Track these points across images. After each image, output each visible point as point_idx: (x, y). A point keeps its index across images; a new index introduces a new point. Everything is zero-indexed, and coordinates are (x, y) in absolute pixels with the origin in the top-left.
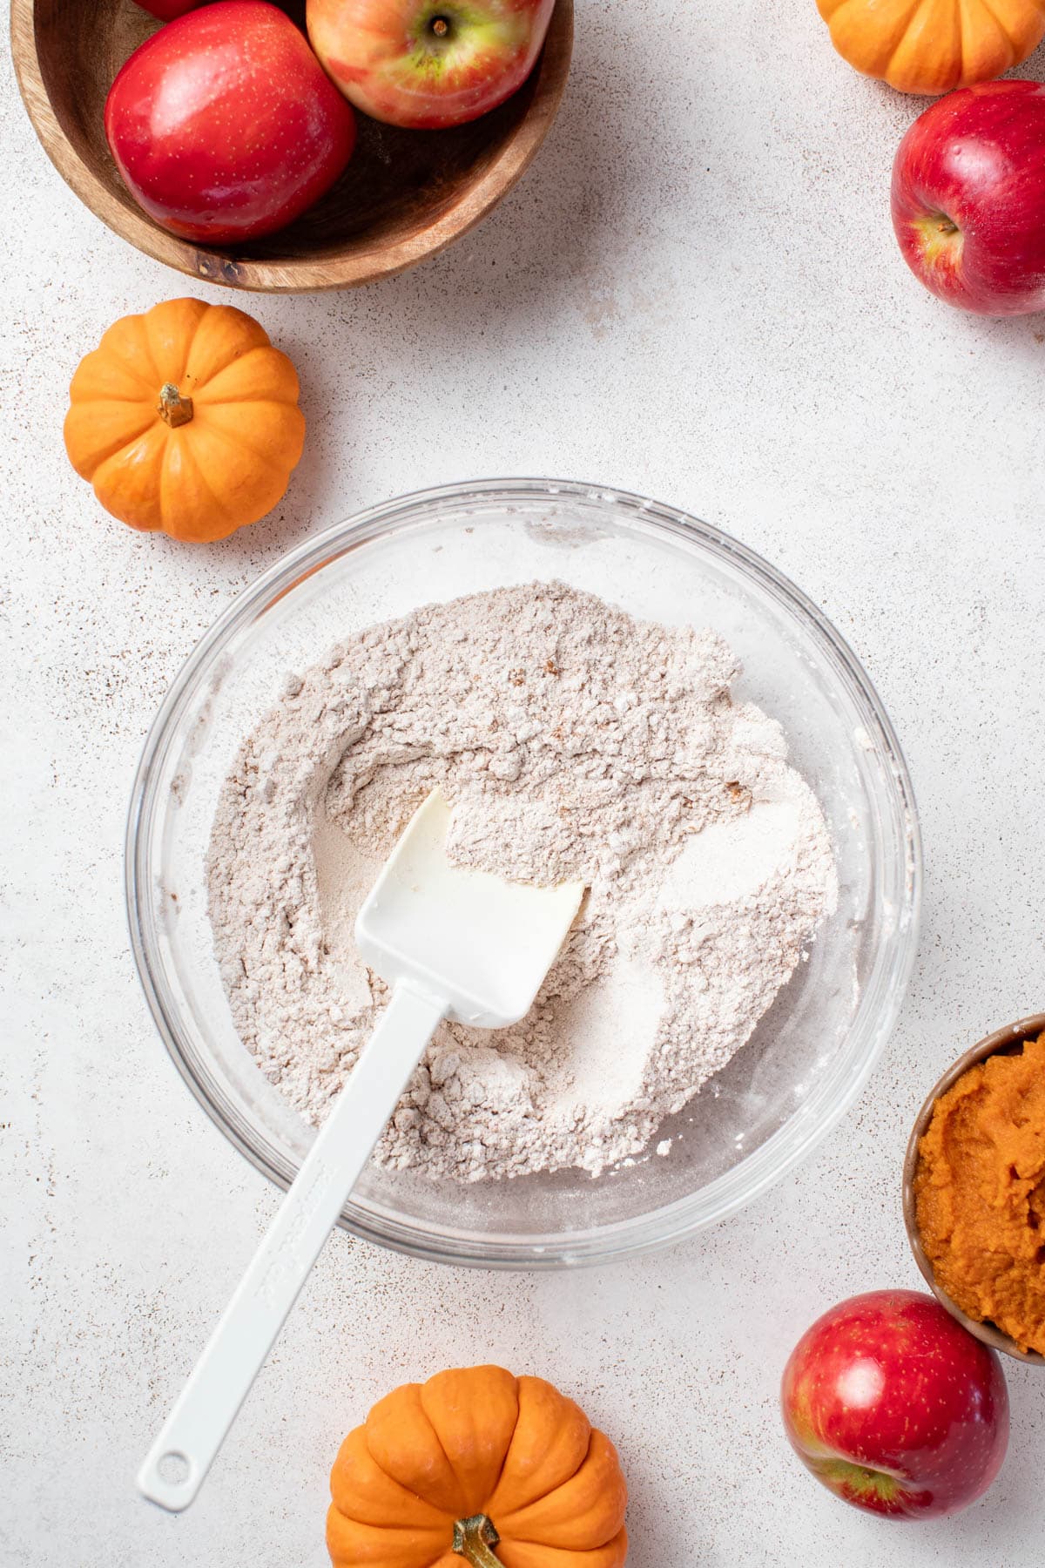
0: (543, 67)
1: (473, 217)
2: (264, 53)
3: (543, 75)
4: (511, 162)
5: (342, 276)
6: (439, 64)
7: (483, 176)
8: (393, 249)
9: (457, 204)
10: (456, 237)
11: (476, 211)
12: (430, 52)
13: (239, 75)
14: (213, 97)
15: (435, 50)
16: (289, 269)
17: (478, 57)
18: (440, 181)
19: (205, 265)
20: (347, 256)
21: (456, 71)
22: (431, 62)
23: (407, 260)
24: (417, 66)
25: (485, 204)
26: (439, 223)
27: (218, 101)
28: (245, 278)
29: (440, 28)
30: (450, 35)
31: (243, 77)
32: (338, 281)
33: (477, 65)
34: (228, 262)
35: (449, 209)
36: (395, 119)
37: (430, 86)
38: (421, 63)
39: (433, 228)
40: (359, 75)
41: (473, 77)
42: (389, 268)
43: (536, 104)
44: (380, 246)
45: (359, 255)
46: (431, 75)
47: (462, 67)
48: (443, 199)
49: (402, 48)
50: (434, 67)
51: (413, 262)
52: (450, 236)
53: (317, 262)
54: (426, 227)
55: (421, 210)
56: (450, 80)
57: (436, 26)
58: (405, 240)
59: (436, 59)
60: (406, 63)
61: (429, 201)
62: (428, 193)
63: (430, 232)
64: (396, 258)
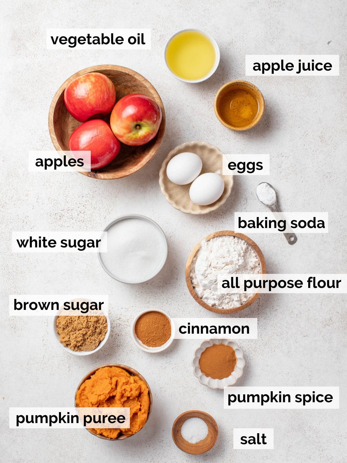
0: (160, 132)
1: (145, 164)
2: (102, 133)
3: (159, 134)
4: (153, 152)
5: (118, 176)
6: (138, 134)
7: (146, 155)
8: (129, 170)
9: (142, 161)
10: (141, 168)
11: (146, 162)
12: (136, 132)
13: (97, 138)
14: (92, 142)
15: (137, 131)
16: (107, 175)
17: (146, 133)
18: (138, 154)
19: (89, 174)
20: (119, 171)
21: (141, 136)
22: (136, 134)
23: (131, 173)
24: (133, 135)
25: (147, 161)
26: (138, 165)
27: (93, 143)
28: (98, 177)
29: (138, 127)
30: (140, 128)
31: (98, 138)
32: (117, 177)
33: (146, 135)
34: (94, 173)
35: (140, 162)
36: (129, 144)
37: (136, 138)
38: (134, 134)
39: (137, 166)
40: (121, 137)
41: (145, 137)
42: (128, 174)
43: (158, 140)
44: (126, 170)
45: (122, 172)
46: (136, 137)
47: (142, 135)
48: (138, 158)
49: (130, 131)
50: (137, 135)
51: (133, 173)
52: (140, 167)
53: (112, 173)
54: (135, 166)
55: (134, 161)
56: (140, 138)
57: (137, 127)
58: (130, 169)
59: (137, 133)
60: (131, 135)
61: (136, 158)
62: (135, 156)
63: (136, 167)
64: (129, 172)
